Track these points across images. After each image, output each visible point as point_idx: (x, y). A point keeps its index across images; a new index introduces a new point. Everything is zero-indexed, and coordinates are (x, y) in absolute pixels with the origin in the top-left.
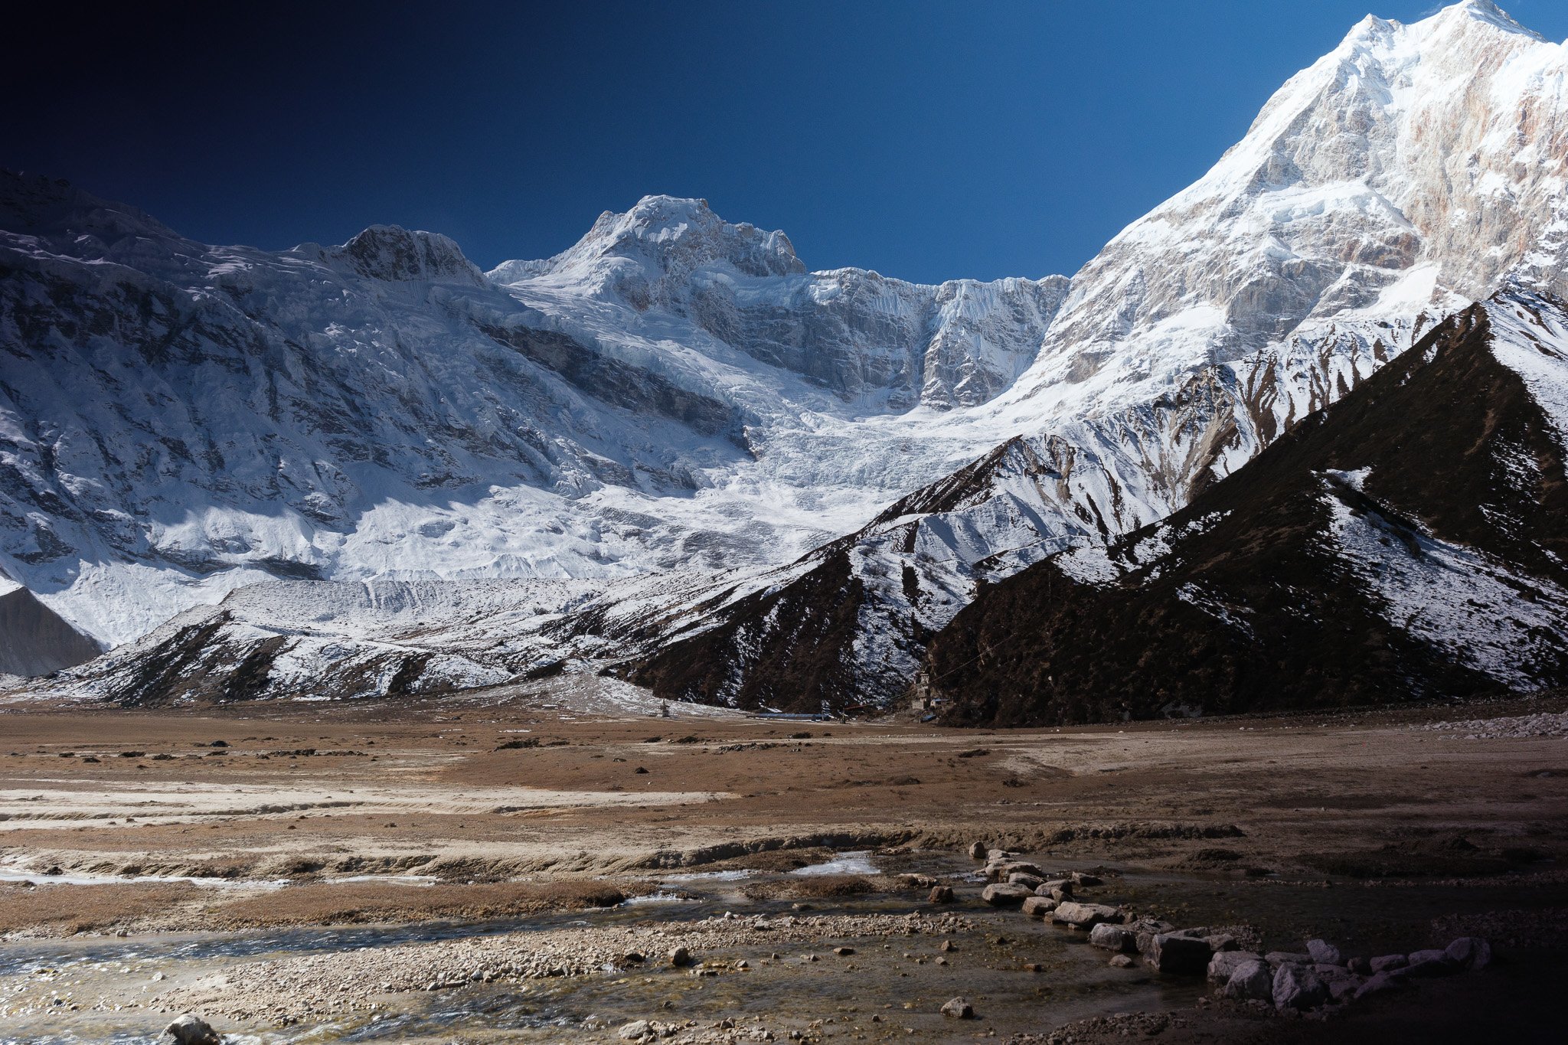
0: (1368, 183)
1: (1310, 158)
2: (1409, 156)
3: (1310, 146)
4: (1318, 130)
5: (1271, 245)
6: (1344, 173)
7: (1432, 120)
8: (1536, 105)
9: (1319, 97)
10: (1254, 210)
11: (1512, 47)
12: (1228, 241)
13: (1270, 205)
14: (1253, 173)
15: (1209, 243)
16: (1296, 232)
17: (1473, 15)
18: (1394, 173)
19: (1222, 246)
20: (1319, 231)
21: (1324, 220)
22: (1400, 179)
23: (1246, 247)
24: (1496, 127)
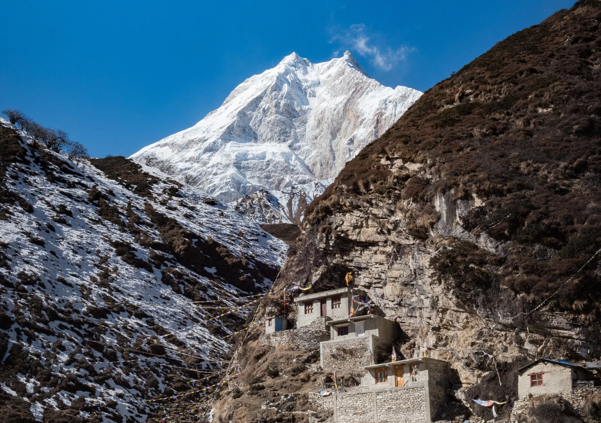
0: (290, 146)
1: (259, 126)
2: (313, 136)
3: (259, 119)
4: (264, 110)
5: (234, 172)
6: (277, 138)
7: (326, 117)
8: (384, 117)
9: (265, 91)
10: (225, 150)
11: (369, 85)
12: (208, 166)
13: (235, 149)
14: (225, 128)
15: (196, 165)
16: (249, 167)
17: (348, 65)
18: (304, 144)
19: (204, 168)
20: (261, 169)
21: (265, 163)
22: (307, 147)
23: (219, 172)
24: (362, 126)
